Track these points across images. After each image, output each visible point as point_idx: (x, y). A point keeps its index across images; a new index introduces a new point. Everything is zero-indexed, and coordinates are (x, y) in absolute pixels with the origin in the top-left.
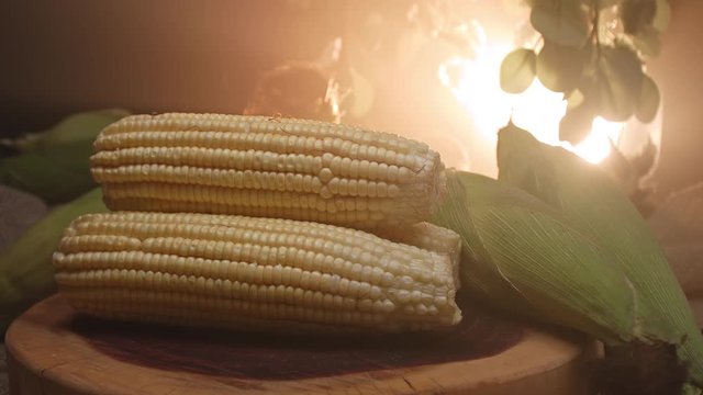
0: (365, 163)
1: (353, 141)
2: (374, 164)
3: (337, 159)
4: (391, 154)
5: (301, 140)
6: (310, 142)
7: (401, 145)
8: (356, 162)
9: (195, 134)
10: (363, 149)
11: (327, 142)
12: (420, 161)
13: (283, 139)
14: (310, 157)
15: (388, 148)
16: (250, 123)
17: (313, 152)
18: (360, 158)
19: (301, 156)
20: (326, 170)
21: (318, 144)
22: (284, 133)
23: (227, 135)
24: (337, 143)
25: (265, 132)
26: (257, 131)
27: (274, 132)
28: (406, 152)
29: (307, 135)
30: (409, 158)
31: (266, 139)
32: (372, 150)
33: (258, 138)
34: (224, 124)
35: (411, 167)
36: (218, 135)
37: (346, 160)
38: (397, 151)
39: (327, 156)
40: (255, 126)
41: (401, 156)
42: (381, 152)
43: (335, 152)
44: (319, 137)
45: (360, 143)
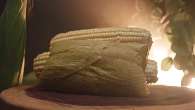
0: (129, 37)
1: (125, 31)
2: (132, 37)
3: (121, 37)
4: (136, 34)
5: (110, 33)
6: (112, 33)
7: (139, 31)
8: (126, 38)
9: (79, 36)
10: (128, 33)
11: (117, 33)
12: (145, 34)
13: (104, 34)
14: (113, 38)
15: (135, 32)
16: (94, 31)
17: (114, 36)
18: (127, 36)
19: (111, 38)
20: (118, 41)
21: (115, 34)
22: (104, 32)
23: (88, 35)
24: (120, 33)
25: (99, 33)
26: (96, 33)
27: (101, 32)
28: (140, 32)
29: (111, 32)
30: (142, 34)
31: (99, 35)
32: (131, 33)
33: (97, 35)
34: (86, 32)
35: (143, 36)
36: (85, 36)
37: (124, 37)
38: (138, 32)
39: (118, 37)
40: (95, 31)
41: (139, 34)
42: (133, 33)
43: (120, 35)
44: (114, 32)
45: (127, 32)
